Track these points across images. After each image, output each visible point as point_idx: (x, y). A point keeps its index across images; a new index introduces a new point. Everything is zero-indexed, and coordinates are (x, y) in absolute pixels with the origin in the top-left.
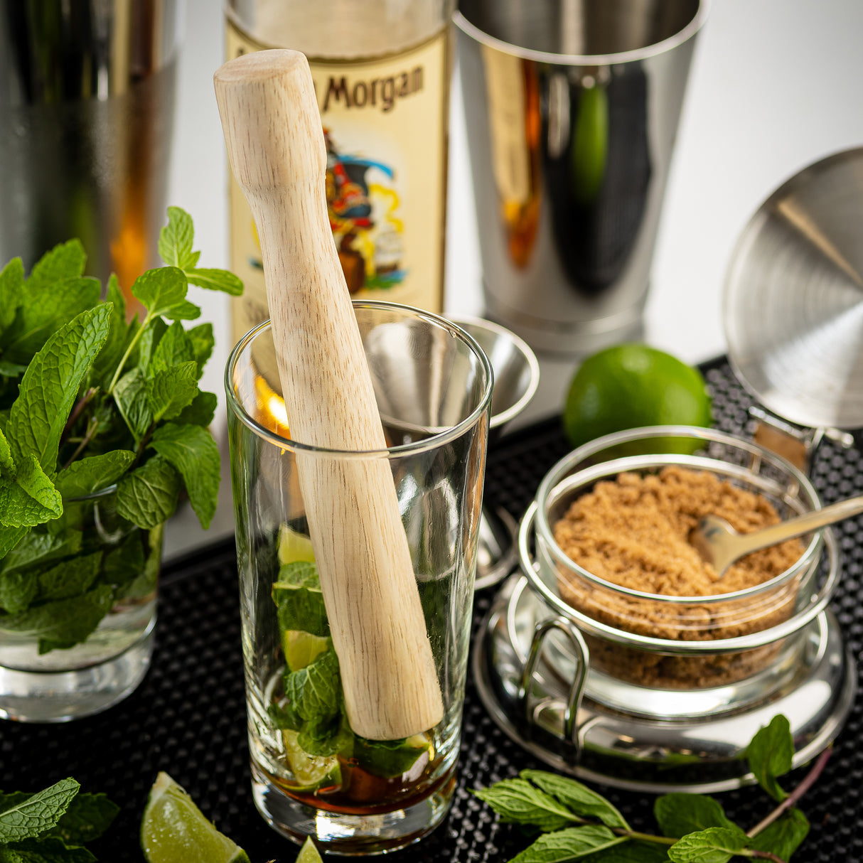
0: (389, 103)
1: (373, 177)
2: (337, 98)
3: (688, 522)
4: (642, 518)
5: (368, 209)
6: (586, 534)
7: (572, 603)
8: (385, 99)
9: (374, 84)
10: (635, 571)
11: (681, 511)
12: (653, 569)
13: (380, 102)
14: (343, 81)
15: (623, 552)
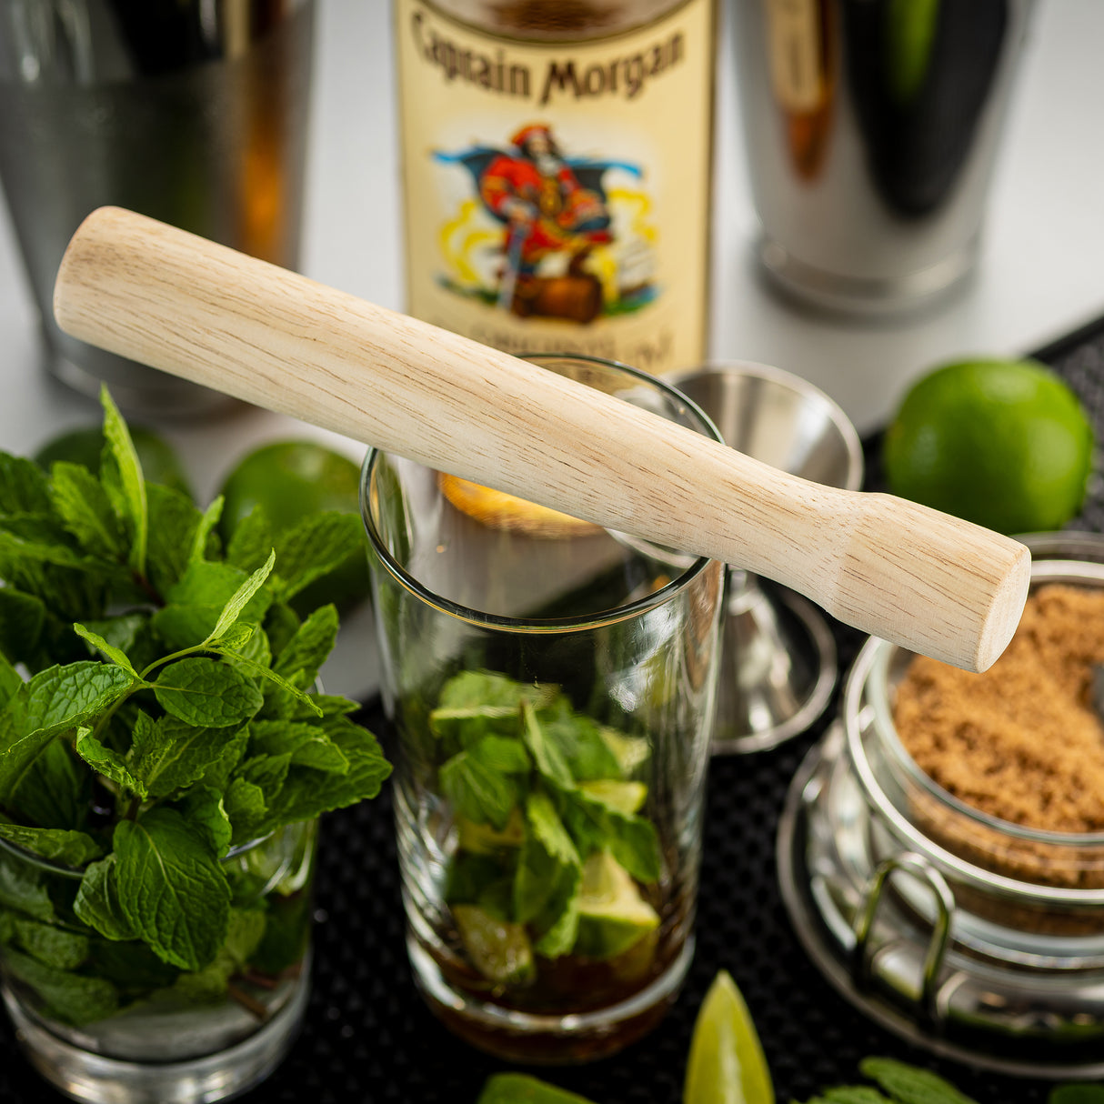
0: (635, 87)
1: (613, 181)
2: (562, 86)
3: (1080, 672)
4: (1018, 677)
5: (606, 221)
6: (939, 713)
7: (926, 828)
8: (629, 81)
9: (614, 67)
10: (1011, 773)
11: (1069, 659)
12: (1038, 765)
13: (623, 87)
14: (570, 68)
15: (994, 739)
